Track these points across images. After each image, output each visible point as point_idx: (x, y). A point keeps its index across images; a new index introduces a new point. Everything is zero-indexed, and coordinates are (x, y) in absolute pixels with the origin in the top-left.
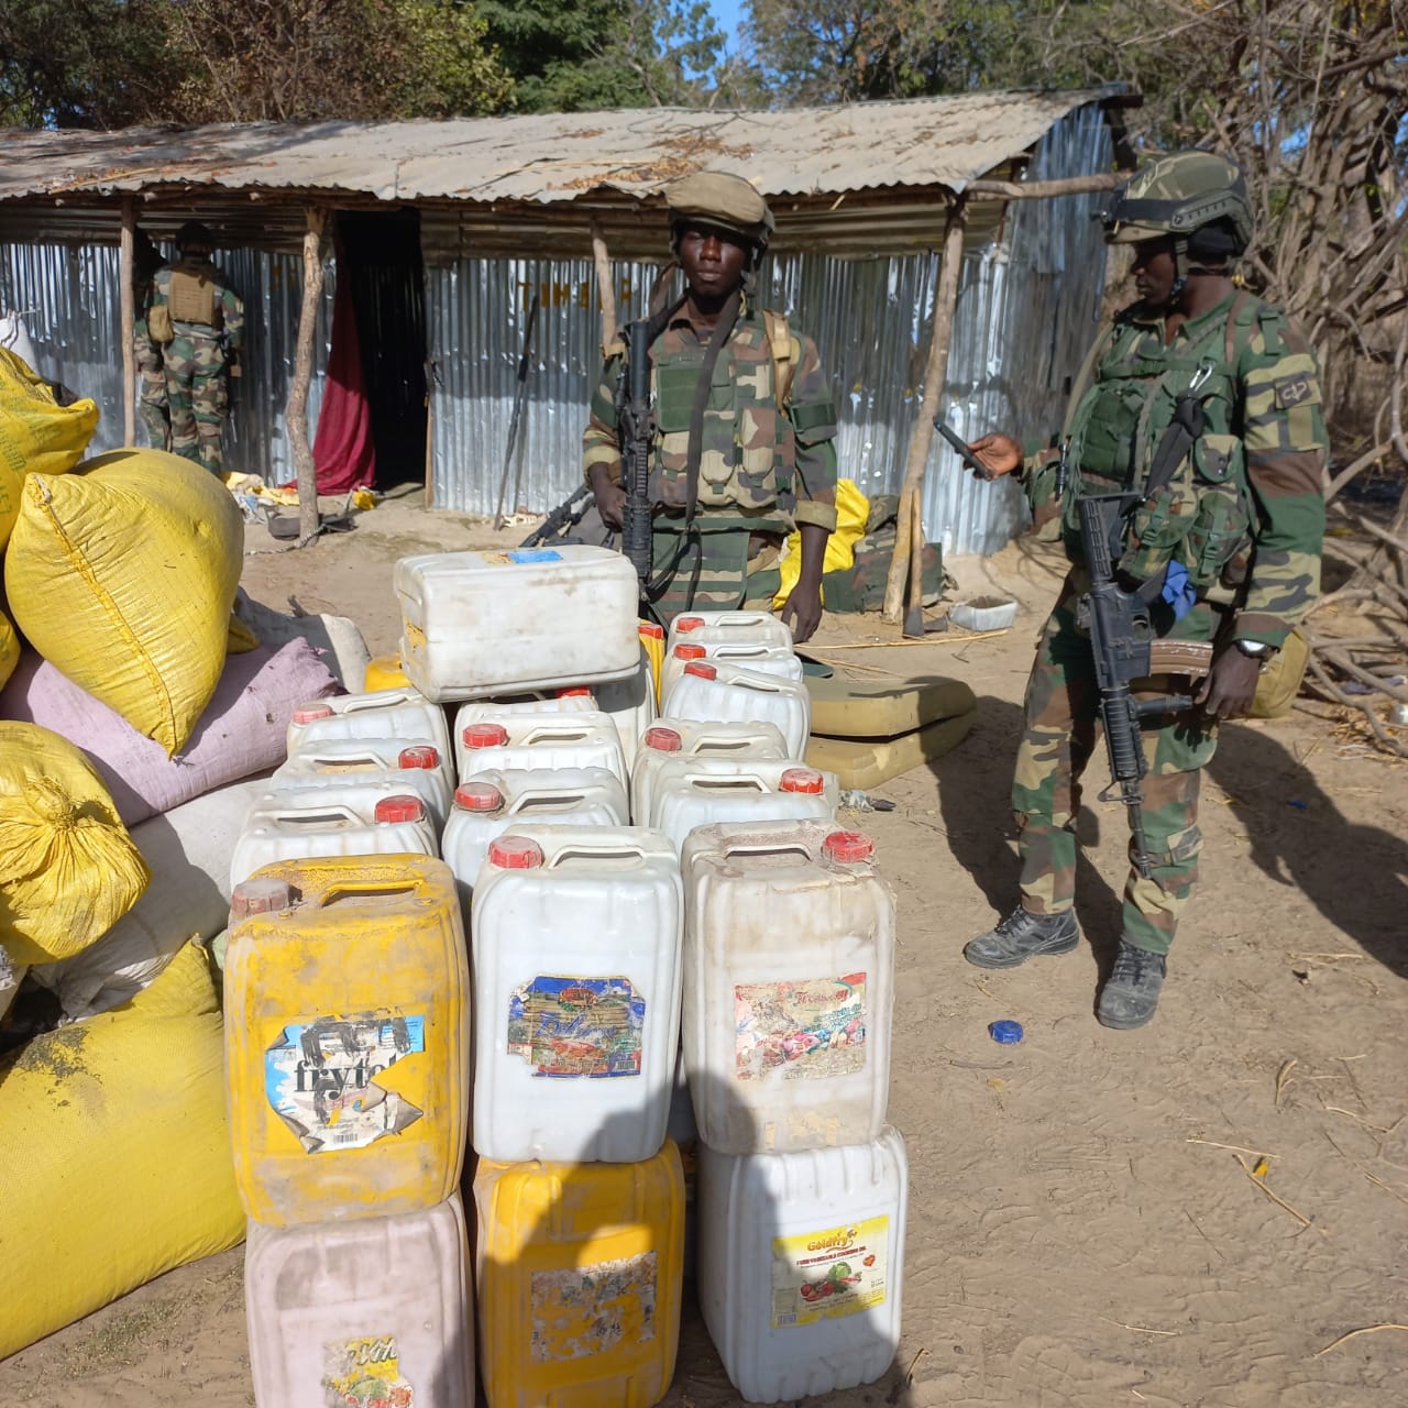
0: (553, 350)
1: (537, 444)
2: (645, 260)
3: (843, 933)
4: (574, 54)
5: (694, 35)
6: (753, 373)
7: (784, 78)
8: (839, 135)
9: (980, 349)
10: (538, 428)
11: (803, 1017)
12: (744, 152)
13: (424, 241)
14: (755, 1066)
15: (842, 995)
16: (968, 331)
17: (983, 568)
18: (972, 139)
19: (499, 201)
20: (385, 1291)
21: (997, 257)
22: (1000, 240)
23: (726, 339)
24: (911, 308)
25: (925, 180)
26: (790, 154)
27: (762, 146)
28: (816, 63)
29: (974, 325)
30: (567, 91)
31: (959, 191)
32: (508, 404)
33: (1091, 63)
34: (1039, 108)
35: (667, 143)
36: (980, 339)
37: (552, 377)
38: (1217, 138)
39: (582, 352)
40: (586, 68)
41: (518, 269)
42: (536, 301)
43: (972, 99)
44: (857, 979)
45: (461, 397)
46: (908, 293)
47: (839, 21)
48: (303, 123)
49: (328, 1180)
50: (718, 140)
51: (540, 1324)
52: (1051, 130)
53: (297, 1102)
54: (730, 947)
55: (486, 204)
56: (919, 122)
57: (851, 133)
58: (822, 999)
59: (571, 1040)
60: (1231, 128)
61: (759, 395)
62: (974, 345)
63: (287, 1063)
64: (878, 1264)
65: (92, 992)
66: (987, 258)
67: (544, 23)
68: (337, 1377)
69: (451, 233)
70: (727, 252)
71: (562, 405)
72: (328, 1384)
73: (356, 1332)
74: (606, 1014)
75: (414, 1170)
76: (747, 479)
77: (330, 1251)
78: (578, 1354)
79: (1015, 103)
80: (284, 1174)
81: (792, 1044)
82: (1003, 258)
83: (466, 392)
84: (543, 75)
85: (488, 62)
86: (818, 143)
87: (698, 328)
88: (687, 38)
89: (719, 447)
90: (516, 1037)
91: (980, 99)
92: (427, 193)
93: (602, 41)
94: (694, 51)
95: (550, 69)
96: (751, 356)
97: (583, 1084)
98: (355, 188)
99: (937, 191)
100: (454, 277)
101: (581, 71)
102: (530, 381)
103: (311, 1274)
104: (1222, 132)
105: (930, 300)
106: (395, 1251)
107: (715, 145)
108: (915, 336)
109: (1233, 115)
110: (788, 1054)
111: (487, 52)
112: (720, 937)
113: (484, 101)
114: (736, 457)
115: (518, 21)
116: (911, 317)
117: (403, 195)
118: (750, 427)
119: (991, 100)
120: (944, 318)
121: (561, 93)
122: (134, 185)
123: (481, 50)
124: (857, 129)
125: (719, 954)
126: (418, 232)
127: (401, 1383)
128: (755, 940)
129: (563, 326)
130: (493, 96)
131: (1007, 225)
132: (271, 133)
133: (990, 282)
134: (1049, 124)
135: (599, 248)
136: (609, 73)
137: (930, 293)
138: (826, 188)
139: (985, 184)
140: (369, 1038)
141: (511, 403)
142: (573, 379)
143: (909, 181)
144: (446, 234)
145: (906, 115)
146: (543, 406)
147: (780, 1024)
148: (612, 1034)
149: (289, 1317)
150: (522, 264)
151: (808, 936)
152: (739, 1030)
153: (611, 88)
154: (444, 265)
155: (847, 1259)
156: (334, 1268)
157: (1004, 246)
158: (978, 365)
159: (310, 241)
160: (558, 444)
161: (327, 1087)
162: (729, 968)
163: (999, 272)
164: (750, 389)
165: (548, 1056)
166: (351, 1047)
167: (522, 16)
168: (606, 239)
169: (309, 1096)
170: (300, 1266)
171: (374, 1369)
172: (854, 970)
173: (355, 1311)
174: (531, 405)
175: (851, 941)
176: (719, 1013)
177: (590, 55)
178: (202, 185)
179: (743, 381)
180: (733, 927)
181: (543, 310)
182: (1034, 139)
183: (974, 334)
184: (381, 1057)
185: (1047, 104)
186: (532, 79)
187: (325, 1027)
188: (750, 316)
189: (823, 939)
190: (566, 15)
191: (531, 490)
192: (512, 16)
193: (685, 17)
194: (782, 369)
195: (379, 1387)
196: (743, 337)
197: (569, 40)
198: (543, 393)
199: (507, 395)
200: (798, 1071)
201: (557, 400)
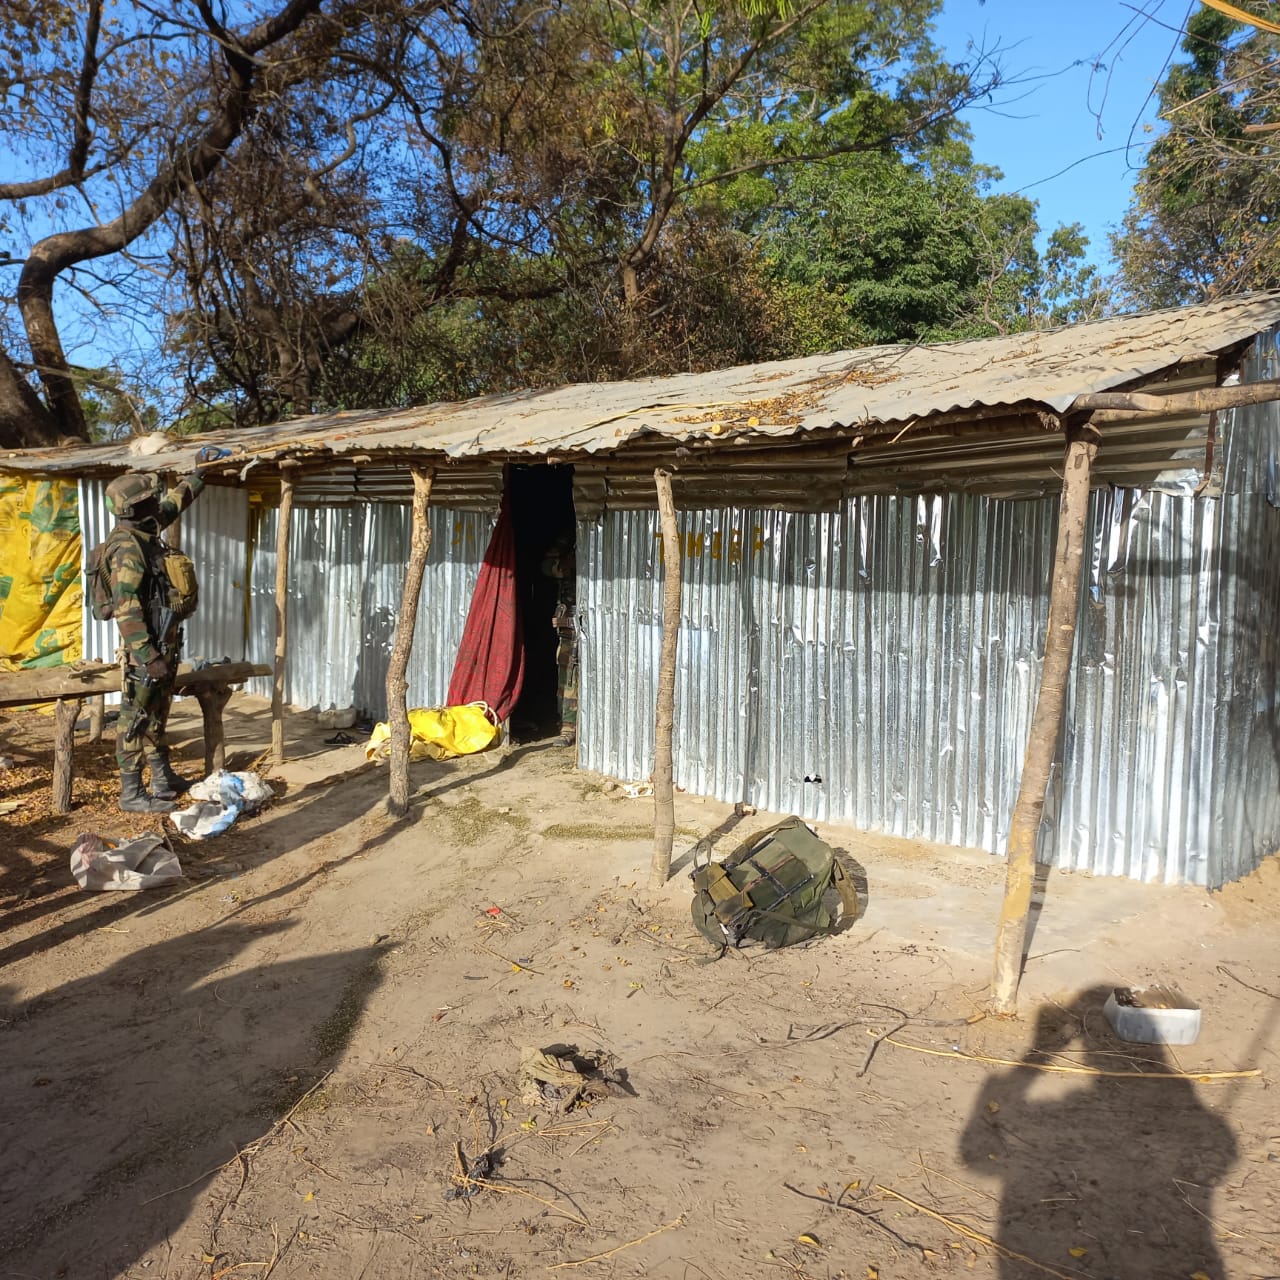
5: (1080, 294)
13: (575, 495)
31: (1060, 408)
67: (917, 293)
69: (600, 486)
88: (1073, 297)
100: (600, 528)
120: (1064, 582)
126: (571, 485)
142: (705, 637)
144: (596, 487)
154: (592, 518)
160: (690, 705)
167: (897, 290)
192: (889, 290)
193: (1073, 280)
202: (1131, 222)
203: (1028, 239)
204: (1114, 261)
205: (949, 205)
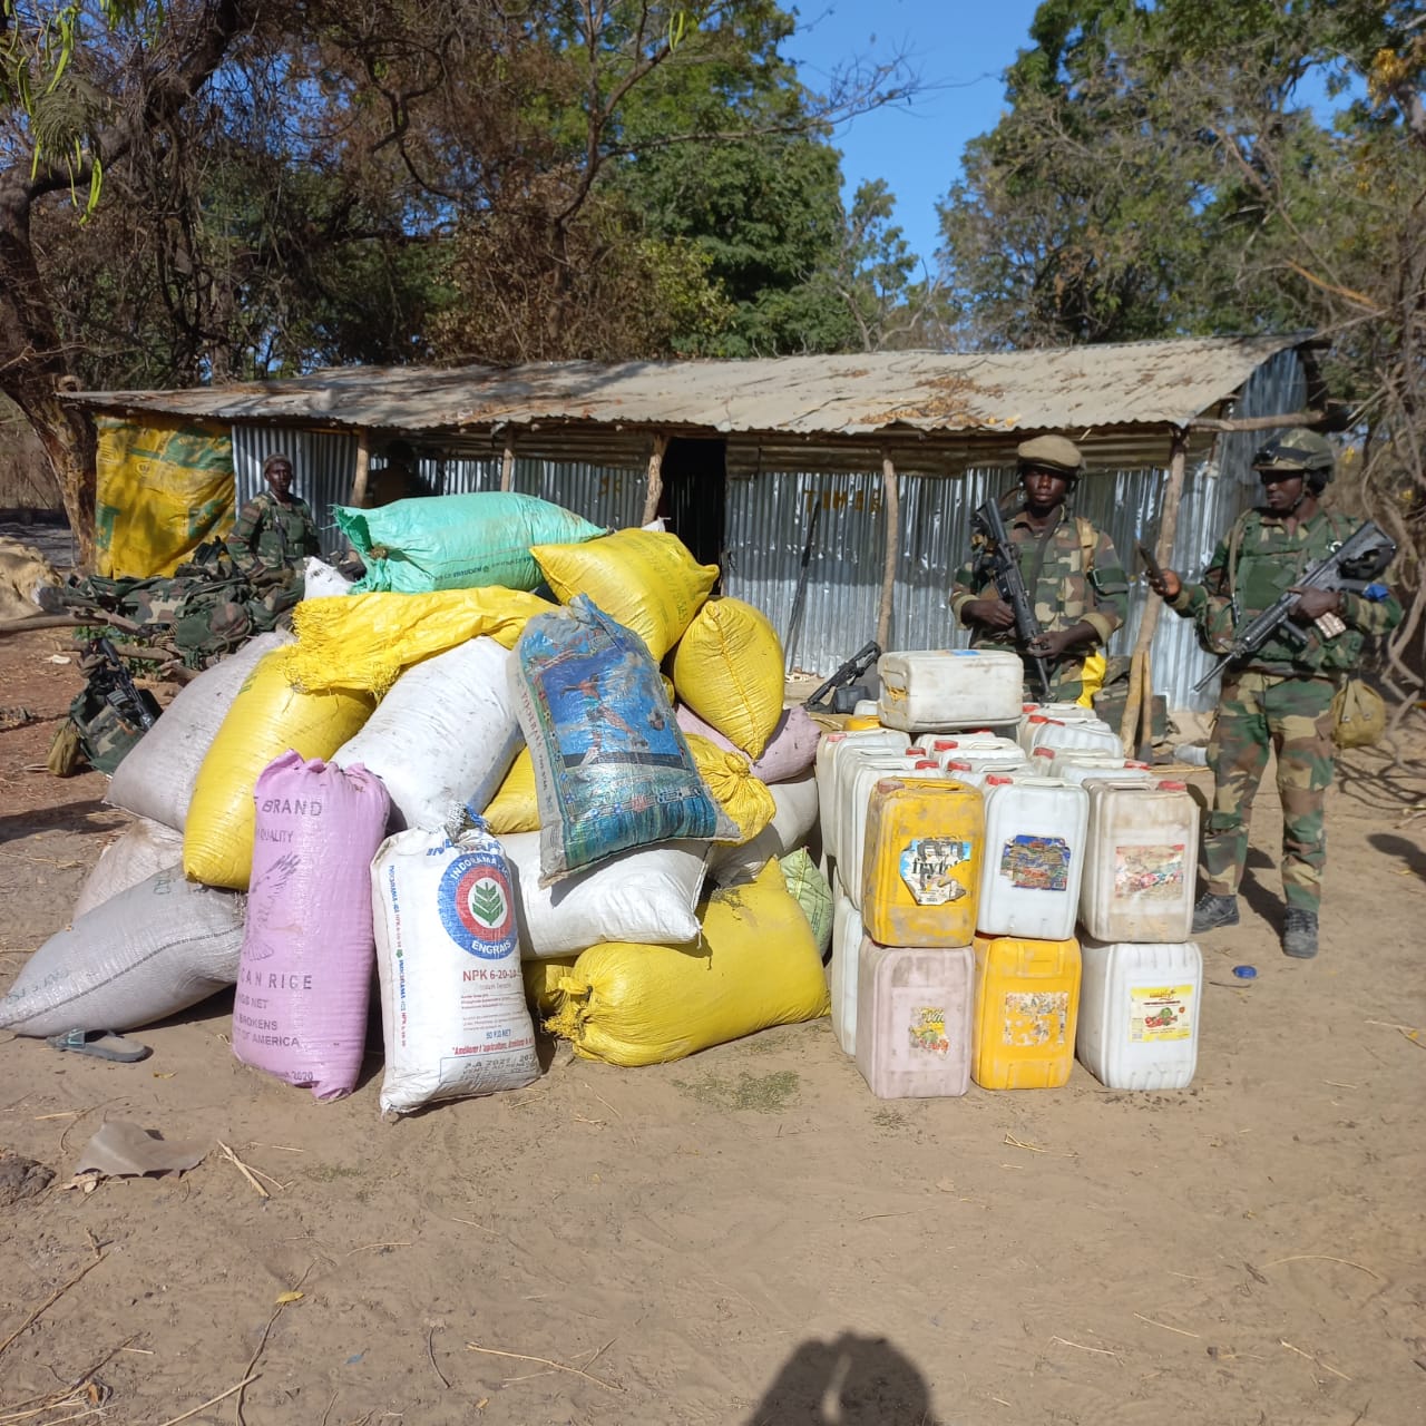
0: (830, 543)
1: (813, 617)
2: (912, 473)
3: (1173, 822)
4: (784, 281)
5: (887, 257)
6: (1068, 555)
7: (977, 298)
8: (1074, 376)
9: (1194, 543)
10: (814, 604)
11: (1152, 866)
12: (997, 391)
13: (728, 458)
14: (1125, 891)
15: (1172, 855)
16: (1184, 529)
17: (1195, 720)
18: (1188, 381)
19: (814, 432)
20: (942, 984)
21: (1209, 471)
22: (1211, 459)
23: (1052, 534)
24: (1136, 513)
25: (1156, 418)
26: (1035, 394)
27: (1011, 385)
28: (1008, 283)
29: (1189, 525)
30: (777, 314)
31: (1183, 426)
32: (791, 586)
33: (1282, 285)
34: (1242, 354)
35: (931, 384)
36: (1194, 536)
37: (829, 564)
38: (1387, 393)
39: (854, 545)
40: (795, 294)
41: (803, 481)
42: (819, 504)
43: (1182, 343)
44: (1179, 848)
45: (751, 580)
46: (1133, 499)
47: (1031, 246)
48: (608, 363)
49: (922, 921)
50: (971, 381)
51: (1008, 1023)
52: (1253, 375)
53: (913, 878)
54: (1114, 826)
55: (803, 435)
56: (1138, 365)
57: (1083, 375)
58: (1161, 856)
59: (1033, 869)
60: (1398, 386)
61: (1073, 569)
62: (1189, 541)
63: (911, 858)
64: (1187, 1011)
65: (733, 874)
66: (1200, 473)
67: (758, 255)
68: (916, 1027)
69: (752, 453)
70: (1055, 483)
71: (836, 587)
72: (912, 1031)
73: (926, 1004)
74: (1051, 856)
75: (959, 922)
76: (1065, 620)
77: (919, 959)
78: (1027, 1043)
79: (1220, 348)
80: (902, 915)
81: (1146, 880)
82: (1214, 473)
83: (755, 575)
84: (754, 300)
85: (712, 294)
86: (1056, 383)
87: (1034, 528)
88: (880, 260)
89: (1047, 599)
90: (1005, 866)
91: (1189, 344)
92: (757, 426)
93: (810, 268)
94: (886, 271)
95: (761, 295)
96: (1068, 545)
97: (1038, 893)
98: (700, 423)
99: (1165, 426)
100: (751, 485)
101: (790, 296)
102: (811, 567)
103: (909, 970)
104: (1391, 389)
105: (1151, 506)
106: (947, 964)
107: (969, 384)
108: (1138, 534)
109: (1399, 375)
110: (1143, 886)
111: (712, 284)
112: (1109, 821)
113: (708, 326)
114: (1059, 606)
115: (734, 255)
116: (1136, 518)
117: (738, 428)
118: (1069, 589)
119: (1198, 344)
121: (770, 316)
122: (525, 419)
123: (706, 282)
124: (1086, 370)
125: (1108, 830)
126: (723, 450)
127: (945, 1037)
128: (1128, 822)
129: (840, 524)
130: (716, 322)
131: (1217, 448)
132: (588, 371)
133: (1202, 492)
134: (1251, 370)
135: (888, 466)
136: (816, 298)
137: (1151, 500)
138: (1076, 424)
139: (1202, 421)
140: (947, 850)
141: (794, 584)
142: (846, 565)
143: (1143, 418)
144: (747, 454)
145: (1127, 357)
146: (819, 587)
147: (1139, 869)
148: (1053, 868)
149: (897, 991)
150: (808, 475)
151: (1155, 822)
152: (1117, 871)
153: (817, 312)
154: (743, 477)
155: (1170, 1006)
156: (919, 968)
157: (1215, 463)
158: (1192, 557)
159: (655, 461)
160: (831, 616)
161: (926, 872)
162: (1113, 837)
163: (1210, 483)
164: (1067, 566)
165: (1021, 877)
166: (939, 854)
167: (738, 250)
168: (893, 460)
169: (918, 876)
170: (904, 965)
171: (933, 1026)
172: (1178, 842)
173: (928, 992)
174: (810, 586)
175: (1177, 827)
176: (1106, 862)
177: (799, 282)
178: (579, 419)
179: (1063, 560)
180: (1116, 817)
181: (823, 512)
182: (1239, 382)
183: (1189, 532)
184: (951, 860)
185: (1248, 350)
186: (744, 304)
187: (928, 842)
188: (1066, 520)
189: (1162, 824)
190: (778, 248)
191: (806, 654)
192: (730, 249)
193: (878, 240)
194: (1087, 552)
195: (935, 1036)
196: (1062, 533)
197: (779, 269)
198: (820, 577)
199: (790, 578)
200: (1147, 895)
201: (832, 582)
202: (956, 192)
203: (833, 192)
204: (941, 233)
205: (789, 164)
